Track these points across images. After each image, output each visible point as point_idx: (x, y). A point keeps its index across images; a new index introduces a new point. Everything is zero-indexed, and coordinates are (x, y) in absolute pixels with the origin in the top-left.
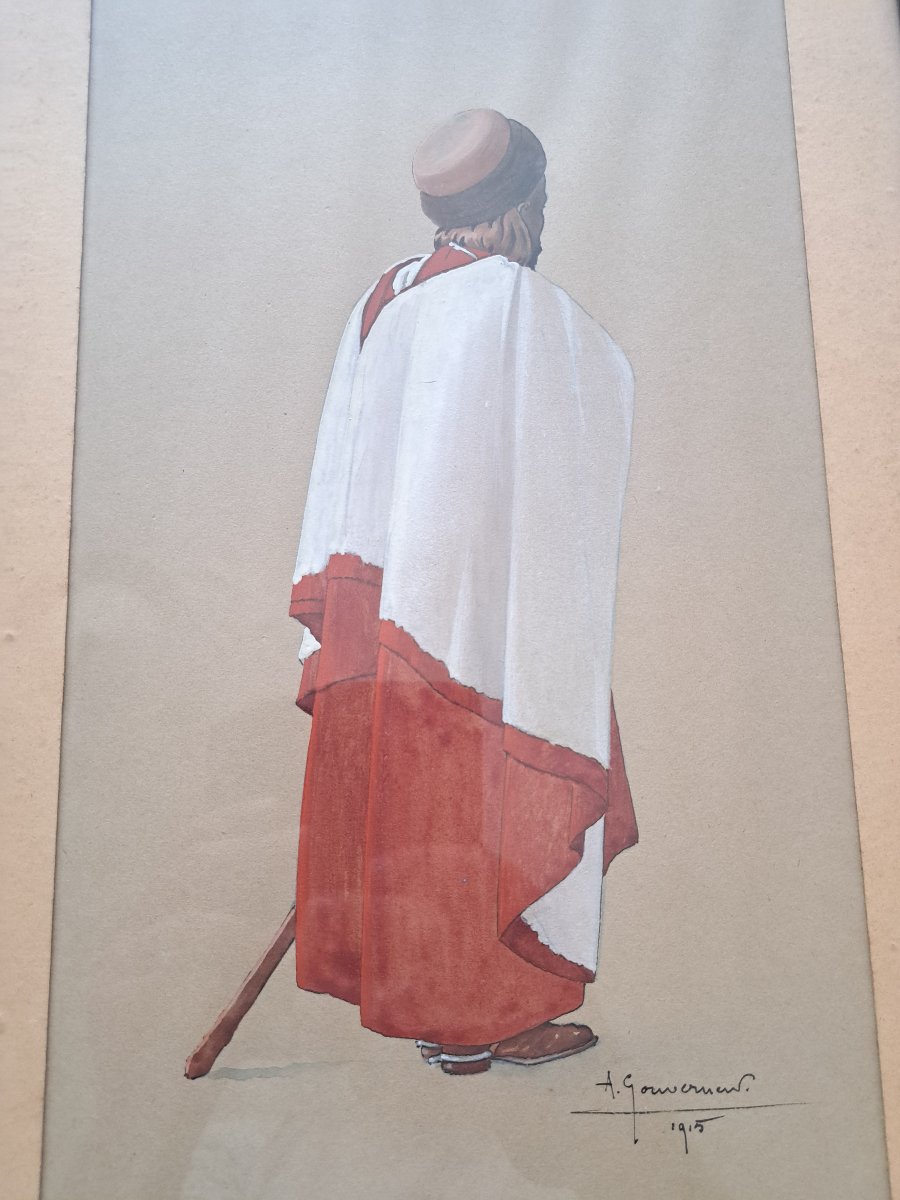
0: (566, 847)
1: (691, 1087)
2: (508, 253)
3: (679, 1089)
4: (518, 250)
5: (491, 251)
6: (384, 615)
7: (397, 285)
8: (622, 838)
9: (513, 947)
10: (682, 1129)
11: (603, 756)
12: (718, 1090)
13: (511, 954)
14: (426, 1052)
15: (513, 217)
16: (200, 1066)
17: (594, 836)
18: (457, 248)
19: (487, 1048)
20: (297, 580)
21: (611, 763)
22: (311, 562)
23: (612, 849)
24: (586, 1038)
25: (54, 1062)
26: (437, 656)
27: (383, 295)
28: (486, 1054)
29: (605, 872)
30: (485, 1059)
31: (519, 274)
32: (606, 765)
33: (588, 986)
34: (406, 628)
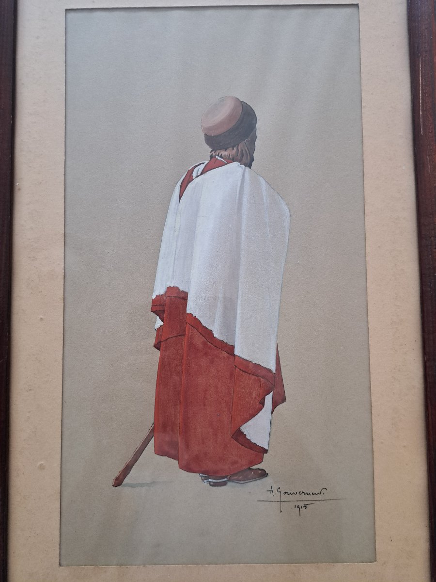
0: (257, 402)
1: (302, 492)
2: (240, 161)
3: (298, 493)
4: (244, 159)
6: (188, 311)
7: (194, 175)
8: (279, 399)
9: (237, 440)
10: (299, 507)
11: (273, 367)
12: (313, 494)
13: (236, 442)
14: (203, 478)
15: (243, 145)
16: (118, 482)
17: (269, 399)
18: (219, 158)
19: (226, 477)
20: (154, 297)
21: (276, 371)
22: (159, 290)
23: (275, 405)
24: (263, 474)
26: (209, 328)
27: (188, 179)
29: (272, 413)
30: (225, 481)
31: (244, 171)
32: (274, 371)
33: (265, 455)
34: (197, 317)
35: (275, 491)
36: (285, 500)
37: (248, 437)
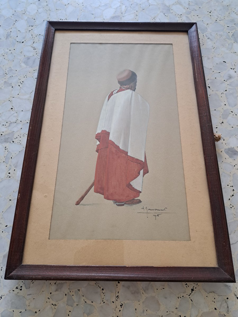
0: (137, 173)
1: (157, 209)
2: (131, 89)
4: (132, 88)
5: (128, 89)
6: (110, 139)
7: (114, 93)
8: (146, 172)
9: (128, 187)
10: (155, 216)
11: (143, 160)
12: (161, 210)
14: (114, 202)
15: (132, 84)
16: (78, 203)
17: (142, 172)
18: (123, 88)
19: (124, 202)
20: (97, 133)
22: (99, 131)
23: (144, 174)
24: (140, 201)
25: (54, 202)
26: (118, 145)
27: (112, 94)
28: (123, 203)
29: (143, 177)
31: (132, 92)
32: (144, 161)
33: (140, 193)
34: (113, 141)
35: (145, 209)
36: (149, 212)
37: (133, 186)
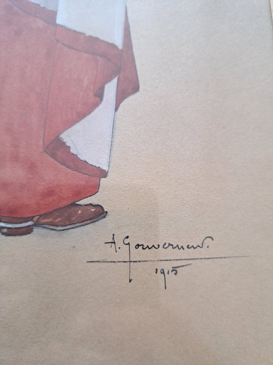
0: (91, 95)
1: (170, 245)
3: (161, 246)
8: (129, 88)
9: (53, 155)
10: (163, 272)
11: (119, 42)
12: (188, 247)
13: (51, 160)
17: (111, 89)
19: (31, 219)
21: (124, 45)
23: (121, 97)
24: (99, 213)
28: (30, 223)
29: (116, 109)
30: (29, 226)
32: (120, 47)
33: (103, 180)
35: (119, 243)
36: (138, 259)
37: (73, 151)
